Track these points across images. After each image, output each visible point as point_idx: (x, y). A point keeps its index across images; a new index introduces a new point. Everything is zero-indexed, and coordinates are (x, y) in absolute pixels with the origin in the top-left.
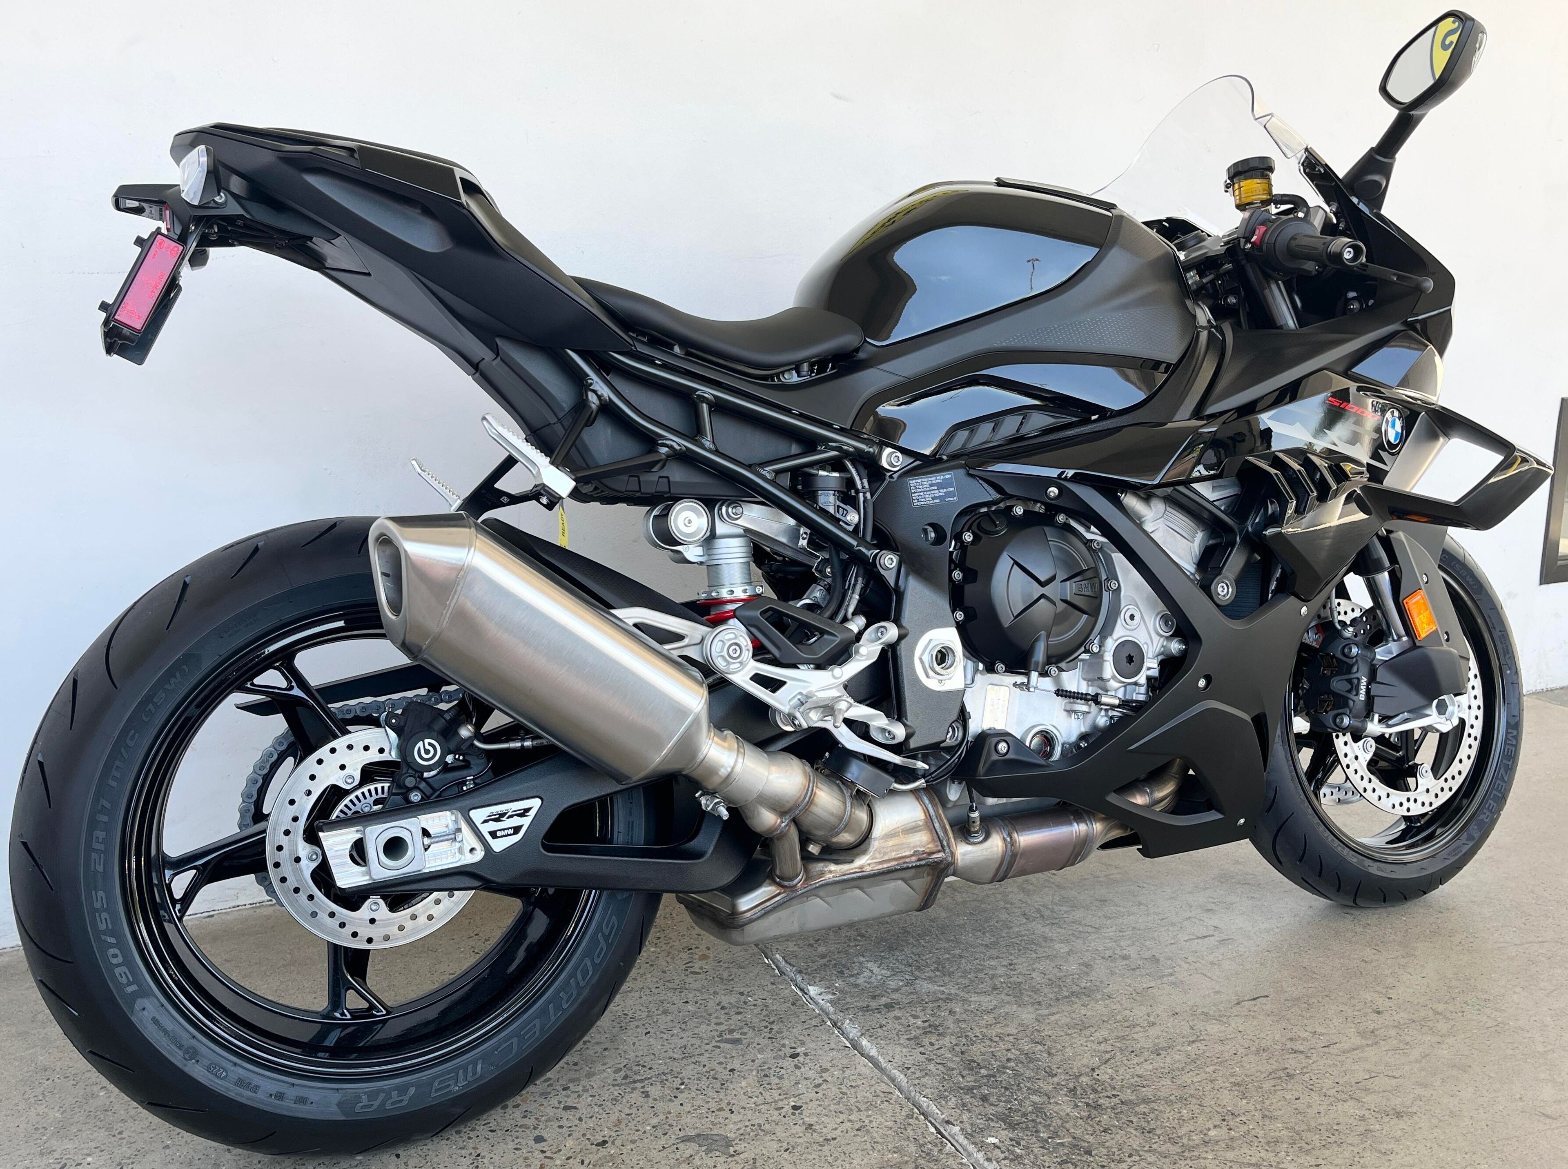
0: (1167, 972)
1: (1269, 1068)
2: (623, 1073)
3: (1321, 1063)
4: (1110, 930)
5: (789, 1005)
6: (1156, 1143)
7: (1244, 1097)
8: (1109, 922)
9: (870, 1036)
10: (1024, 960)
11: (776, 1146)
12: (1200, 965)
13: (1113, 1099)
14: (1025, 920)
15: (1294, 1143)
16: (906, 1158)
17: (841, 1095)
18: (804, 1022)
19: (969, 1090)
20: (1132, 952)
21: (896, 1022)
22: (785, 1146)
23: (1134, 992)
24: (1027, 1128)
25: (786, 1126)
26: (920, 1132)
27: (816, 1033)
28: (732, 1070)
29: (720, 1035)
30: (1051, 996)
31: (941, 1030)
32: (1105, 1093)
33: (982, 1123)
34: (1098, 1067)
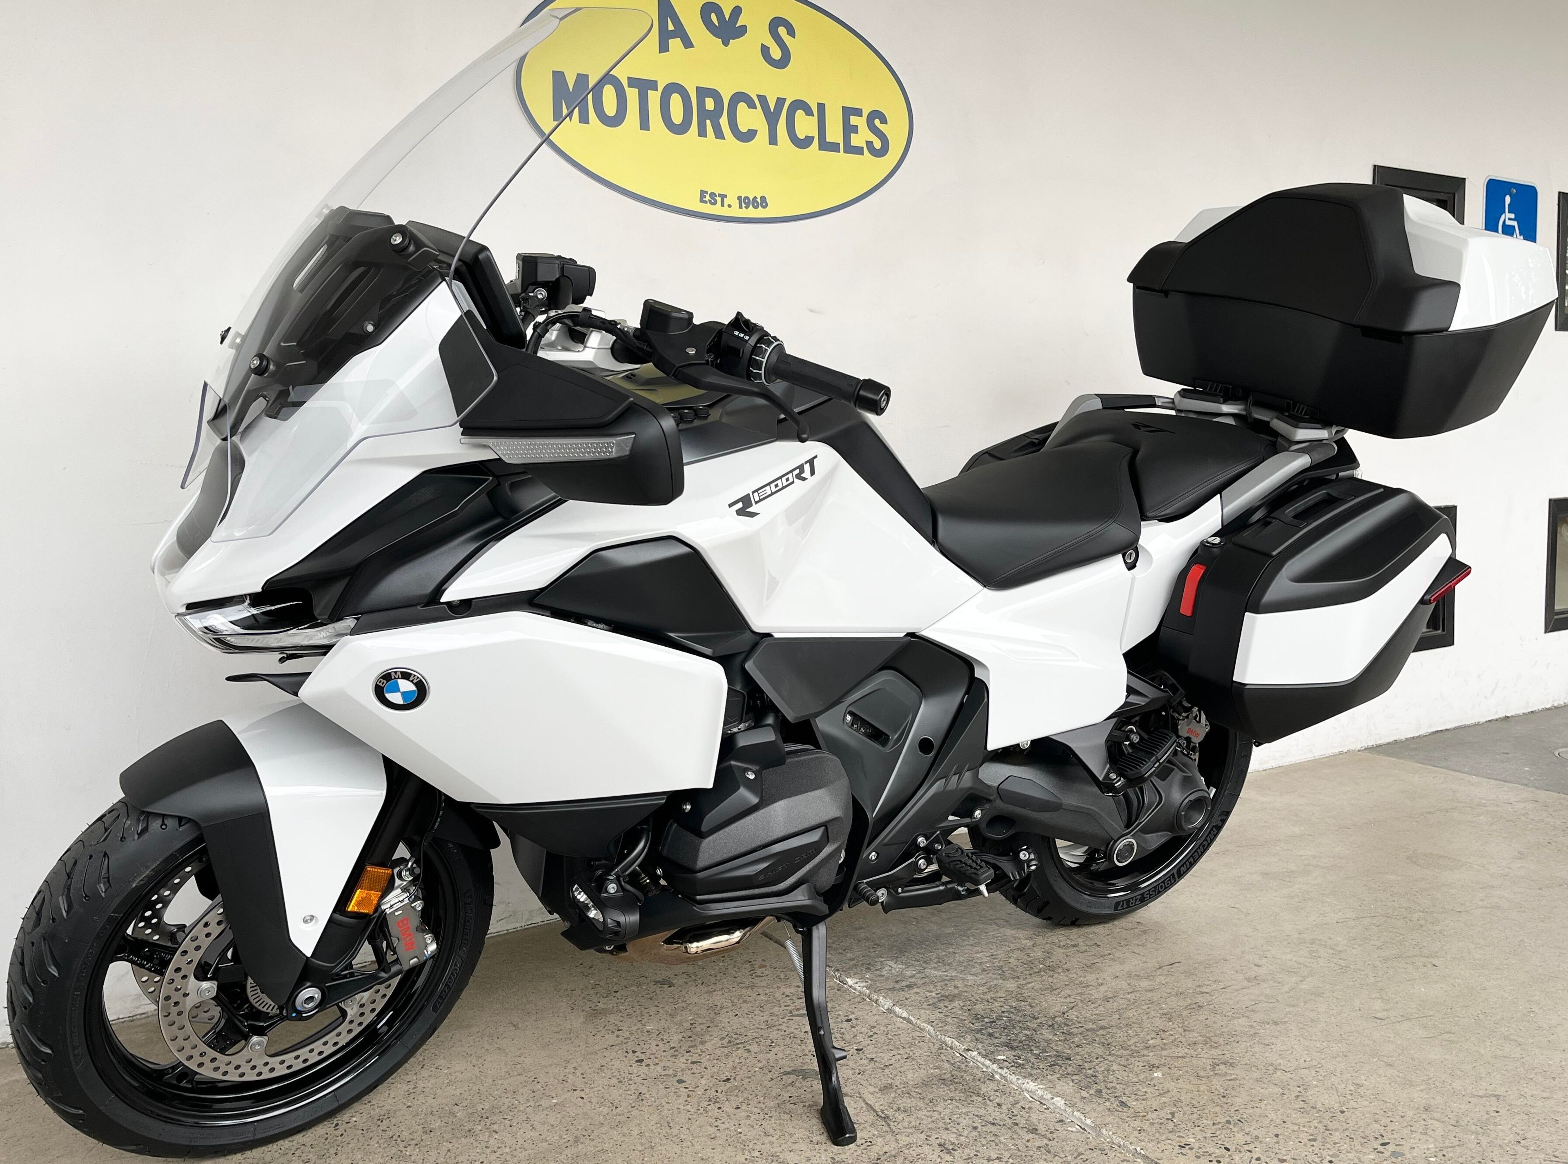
0: (1107, 952)
1: (1186, 1004)
2: (727, 1040)
3: (1221, 998)
5: (836, 991)
6: (1113, 1050)
7: (1170, 1020)
9: (901, 1005)
11: (851, 1072)
13: (1081, 1030)
15: (1207, 1043)
16: (944, 1072)
17: (889, 1041)
18: (849, 1000)
19: (980, 1031)
20: (1080, 941)
21: (917, 995)
22: (858, 1072)
23: (1085, 966)
24: (1024, 1049)
25: (854, 1061)
26: (950, 1057)
27: (860, 1006)
28: (805, 1032)
29: (791, 1012)
30: (1027, 972)
31: (951, 998)
32: (1074, 1026)
33: (992, 1048)
34: (1067, 1012)
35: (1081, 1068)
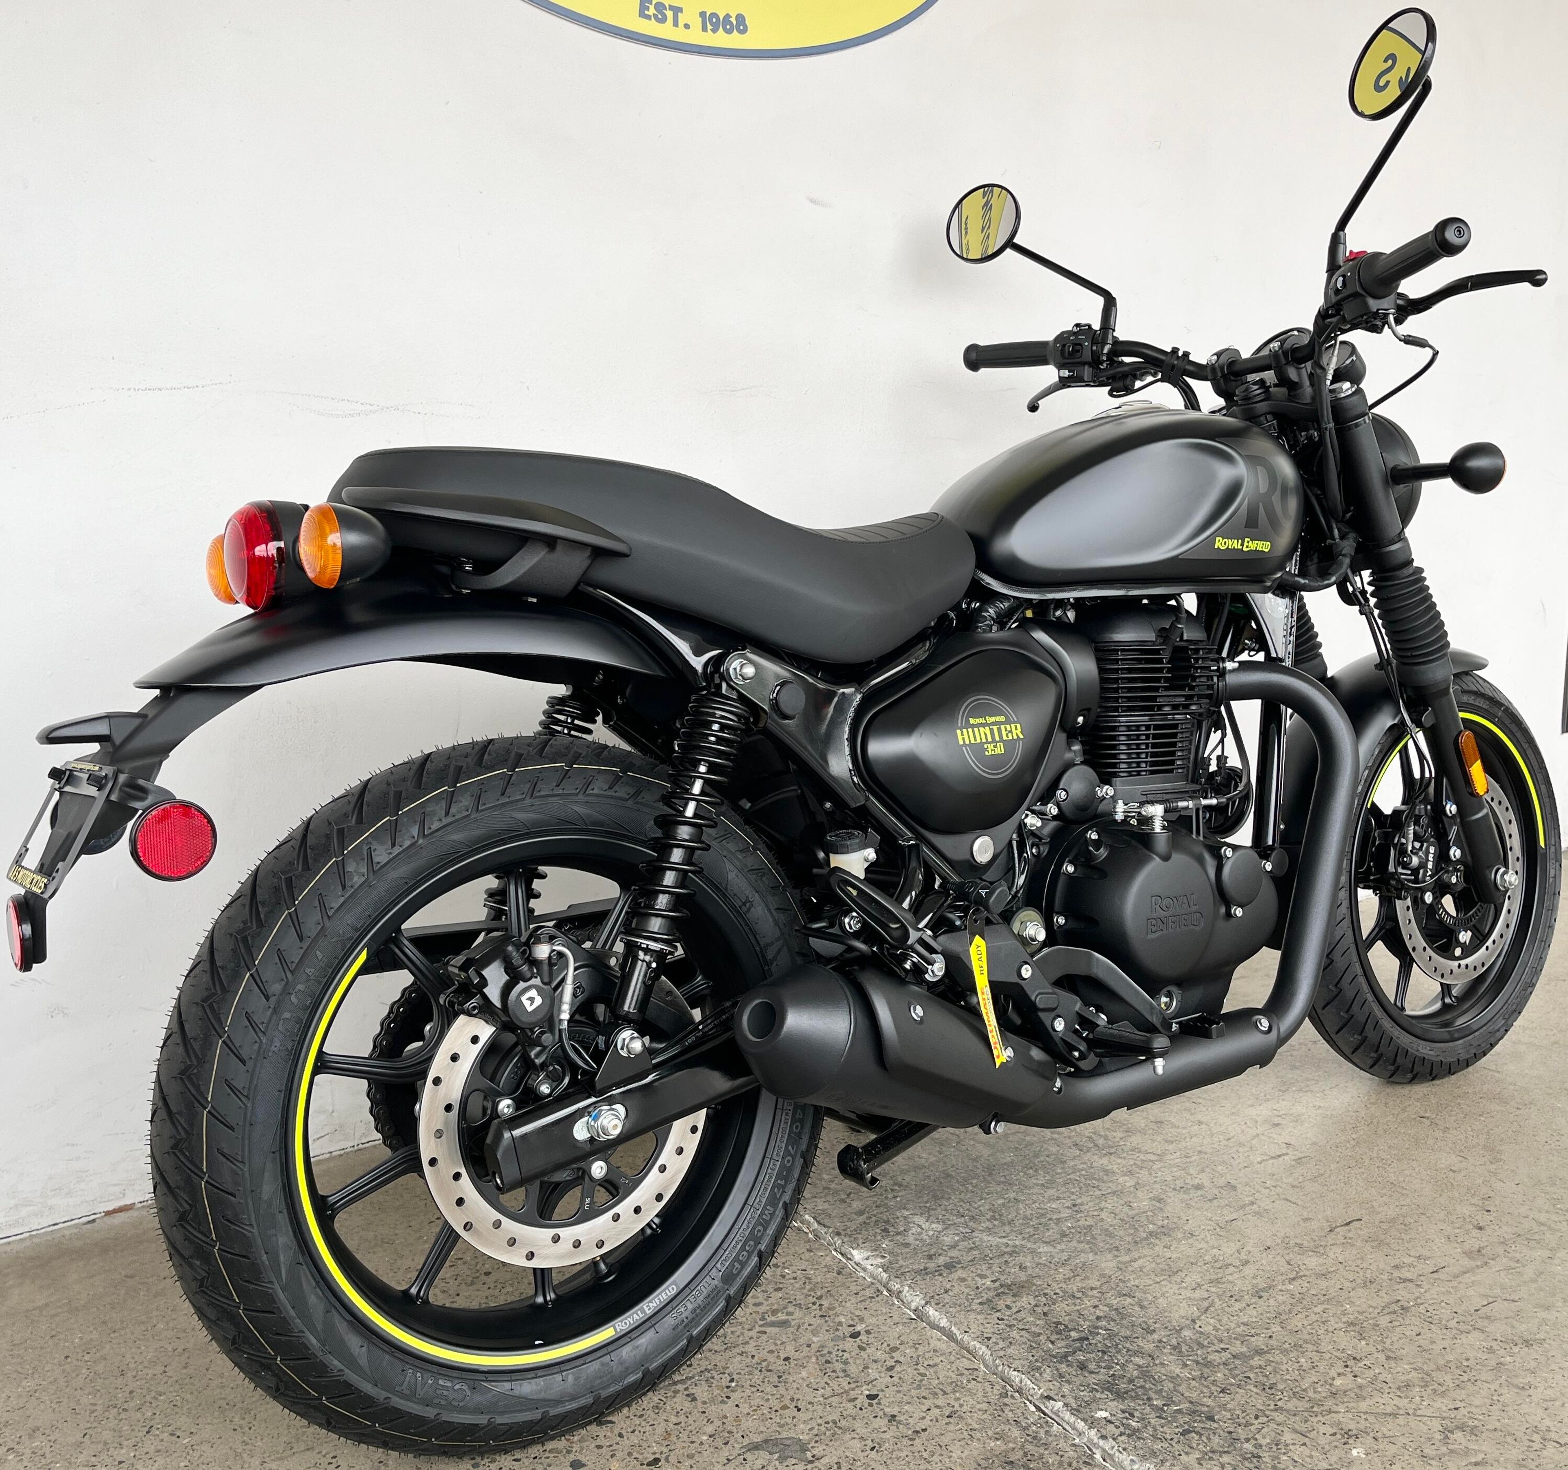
0: (1247, 1200)
1: (1381, 1303)
3: (1433, 1291)
4: (1175, 1156)
5: (835, 1274)
6: (1281, 1399)
7: (1361, 1338)
8: (1171, 1147)
9: (937, 1304)
10: (1089, 1199)
11: (859, 1446)
12: (1281, 1190)
13: (1223, 1354)
14: (1078, 1152)
15: (1427, 1386)
16: (1011, 1445)
17: (920, 1378)
18: (857, 1294)
19: (1064, 1359)
20: (1204, 1179)
21: (963, 1284)
22: (870, 1444)
23: (1217, 1227)
24: (1137, 1397)
25: (865, 1421)
26: (1019, 1412)
27: (873, 1305)
28: (787, 1359)
29: (764, 1317)
30: (1128, 1239)
31: (1015, 1289)
32: (1213, 1348)
33: (1085, 1394)
34: (1199, 1318)
35: (1233, 1439)
